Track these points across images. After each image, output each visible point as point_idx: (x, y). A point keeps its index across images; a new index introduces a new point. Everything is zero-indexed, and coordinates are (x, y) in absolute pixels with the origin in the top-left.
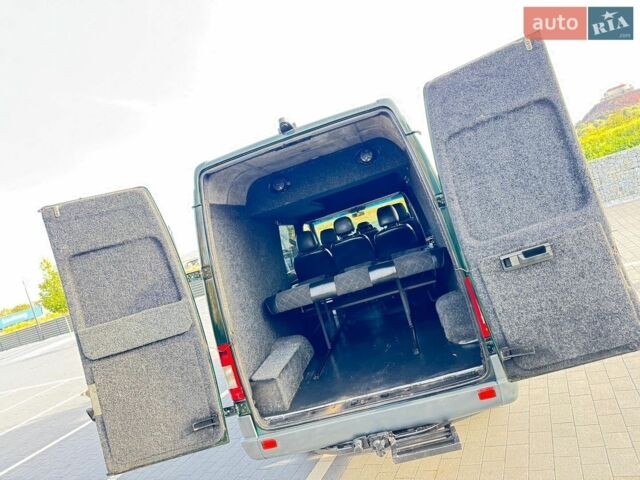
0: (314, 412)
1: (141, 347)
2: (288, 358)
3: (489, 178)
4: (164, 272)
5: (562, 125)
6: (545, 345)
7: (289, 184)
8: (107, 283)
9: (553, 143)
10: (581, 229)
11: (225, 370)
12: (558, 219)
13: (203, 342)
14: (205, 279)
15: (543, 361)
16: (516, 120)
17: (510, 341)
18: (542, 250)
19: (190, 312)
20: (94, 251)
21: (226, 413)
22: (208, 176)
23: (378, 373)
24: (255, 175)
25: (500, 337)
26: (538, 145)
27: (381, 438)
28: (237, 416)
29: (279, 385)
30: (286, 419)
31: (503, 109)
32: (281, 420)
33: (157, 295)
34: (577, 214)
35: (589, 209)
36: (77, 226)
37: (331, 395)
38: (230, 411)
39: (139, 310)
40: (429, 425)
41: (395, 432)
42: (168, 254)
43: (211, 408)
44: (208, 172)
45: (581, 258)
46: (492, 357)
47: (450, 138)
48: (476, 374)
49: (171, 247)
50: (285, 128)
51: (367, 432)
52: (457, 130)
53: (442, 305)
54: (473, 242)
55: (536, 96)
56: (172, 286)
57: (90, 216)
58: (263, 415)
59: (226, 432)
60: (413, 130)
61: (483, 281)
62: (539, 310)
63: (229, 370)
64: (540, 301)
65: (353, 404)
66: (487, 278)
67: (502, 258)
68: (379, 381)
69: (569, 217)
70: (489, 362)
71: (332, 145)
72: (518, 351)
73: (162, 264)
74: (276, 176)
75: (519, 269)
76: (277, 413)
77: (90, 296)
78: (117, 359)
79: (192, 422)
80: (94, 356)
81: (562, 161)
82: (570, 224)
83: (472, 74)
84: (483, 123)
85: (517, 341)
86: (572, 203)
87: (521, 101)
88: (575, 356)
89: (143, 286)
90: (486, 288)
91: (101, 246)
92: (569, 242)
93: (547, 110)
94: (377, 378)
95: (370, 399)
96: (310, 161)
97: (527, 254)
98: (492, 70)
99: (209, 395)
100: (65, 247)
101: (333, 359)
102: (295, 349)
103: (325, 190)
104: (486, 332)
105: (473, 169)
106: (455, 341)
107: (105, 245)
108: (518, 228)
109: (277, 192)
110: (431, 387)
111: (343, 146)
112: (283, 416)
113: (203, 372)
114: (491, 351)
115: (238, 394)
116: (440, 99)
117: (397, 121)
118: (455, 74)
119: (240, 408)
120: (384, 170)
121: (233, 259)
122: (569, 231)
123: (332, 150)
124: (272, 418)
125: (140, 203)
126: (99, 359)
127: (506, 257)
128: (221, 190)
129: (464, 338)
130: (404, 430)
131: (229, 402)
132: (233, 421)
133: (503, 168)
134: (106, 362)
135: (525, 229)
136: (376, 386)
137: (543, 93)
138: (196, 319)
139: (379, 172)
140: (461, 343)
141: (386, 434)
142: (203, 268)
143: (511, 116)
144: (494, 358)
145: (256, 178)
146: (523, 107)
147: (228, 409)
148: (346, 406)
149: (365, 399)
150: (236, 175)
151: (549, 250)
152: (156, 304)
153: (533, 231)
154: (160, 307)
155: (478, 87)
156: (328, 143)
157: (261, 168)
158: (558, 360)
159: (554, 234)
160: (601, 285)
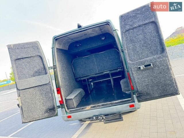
0: (82, 109)
1: (34, 87)
2: (77, 94)
3: (136, 44)
4: (42, 66)
5: (158, 29)
6: (149, 92)
7: (80, 45)
8: (25, 68)
9: (155, 34)
10: (161, 59)
11: (58, 95)
12: (155, 57)
13: (52, 87)
14: (54, 69)
15: (148, 97)
17: (139, 91)
18: (150, 65)
19: (49, 78)
20: (22, 58)
21: (57, 107)
22: (56, 40)
23: (102, 99)
24: (71, 41)
25: (136, 89)
26: (151, 35)
27: (101, 117)
28: (61, 109)
29: (74, 101)
31: (142, 24)
33: (40, 72)
34: (160, 55)
35: (164, 54)
36: (17, 51)
37: (88, 104)
38: (59, 107)
39: (34, 76)
40: (115, 114)
41: (105, 115)
42: (44, 61)
43: (54, 105)
44: (56, 38)
45: (161, 68)
46: (134, 95)
47: (126, 31)
48: (129, 100)
49: (44, 59)
50: (79, 26)
51: (97, 115)
52: (128, 29)
53: (122, 82)
54: (131, 62)
55: (151, 20)
56: (44, 70)
57: (22, 48)
58: (68, 109)
59: (57, 113)
60: (116, 29)
61: (132, 73)
62: (148, 82)
63: (59, 95)
64: (148, 80)
65: (94, 107)
66: (134, 73)
67: (138, 67)
69: (158, 56)
70: (133, 97)
71: (93, 34)
72: (141, 94)
73: (42, 64)
74: (77, 42)
75: (143, 70)
76: (72, 109)
77: (20, 71)
78: (27, 90)
79: (48, 109)
80: (20, 89)
81: (157, 40)
82: (158, 58)
83: (133, 13)
84: (135, 27)
85: (141, 91)
86: (159, 52)
87: (147, 22)
88: (157, 96)
89: (36, 69)
90: (133, 75)
91: (24, 57)
92: (158, 63)
93: (154, 25)
94: (102, 100)
95: (99, 105)
96: (87, 38)
97: (145, 66)
98: (139, 12)
99: (53, 102)
100: (14, 57)
101: (90, 96)
102: (79, 92)
103: (91, 47)
104: (133, 88)
105: (132, 41)
106: (124, 92)
107: (25, 57)
108: (143, 59)
109: (77, 47)
110: (116, 103)
111: (96, 34)
112: (74, 109)
113: (52, 95)
114: (134, 94)
115: (61, 102)
116: (124, 20)
117: (111, 26)
118: (128, 13)
119: (62, 106)
120: (108, 42)
121: (63, 65)
122: (158, 60)
123: (93, 35)
124: (71, 110)
125: (36, 45)
126: (22, 90)
127: (139, 67)
128: (60, 44)
129: (127, 91)
130: (108, 115)
131: (58, 104)
132: (59, 110)
133: (140, 41)
134: (24, 91)
135: (145, 59)
136: (101, 103)
137: (153, 20)
138: (51, 80)
139: (107, 43)
141: (102, 116)
142: (53, 66)
143: (144, 26)
144: (134, 96)
145: (71, 42)
146: (147, 24)
147: (58, 106)
148: (92, 107)
149: (97, 106)
150: (65, 40)
151: (152, 65)
152: (39, 75)
153: (148, 59)
154: (40, 76)
155: (135, 17)
156: (92, 33)
157: (72, 39)
158: (152, 97)
159: (153, 60)
160: (166, 76)
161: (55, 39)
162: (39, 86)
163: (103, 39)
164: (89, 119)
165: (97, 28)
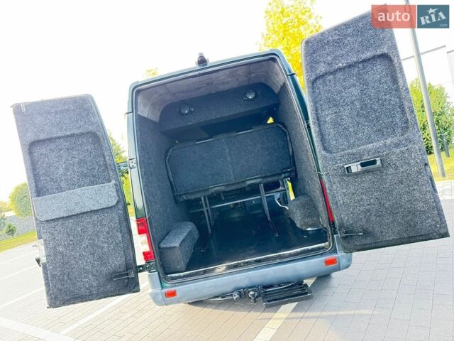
0: (205, 272)
2: (185, 234)
3: (342, 110)
4: (100, 160)
6: (370, 229)
7: (192, 110)
9: (389, 86)
10: (404, 149)
11: (141, 237)
12: (388, 141)
14: (131, 169)
15: (369, 240)
16: (364, 69)
17: (346, 224)
18: (374, 162)
19: (117, 191)
21: (139, 270)
22: (139, 92)
23: (250, 248)
24: (169, 100)
25: (340, 222)
27: (255, 291)
28: (147, 273)
29: (180, 252)
30: (184, 276)
31: (355, 60)
32: (180, 277)
33: (94, 176)
34: (402, 138)
37: (220, 261)
39: (80, 186)
40: (288, 283)
41: (264, 287)
43: (128, 264)
44: (139, 88)
45: (402, 170)
46: (335, 236)
47: (316, 79)
48: (323, 248)
51: (244, 286)
52: (321, 73)
55: (379, 52)
56: (105, 171)
58: (166, 273)
60: (293, 72)
61: (330, 182)
62: (368, 205)
63: (144, 237)
64: (370, 199)
65: (235, 266)
66: (334, 180)
67: (345, 166)
68: (252, 252)
69: (396, 140)
70: (333, 239)
71: (228, 83)
72: (352, 232)
74: (184, 103)
75: (357, 174)
76: (177, 272)
79: (113, 274)
81: (394, 100)
82: (397, 145)
83: (335, 34)
84: (340, 69)
85: (351, 225)
86: (399, 130)
87: (368, 54)
88: (391, 238)
90: (332, 187)
92: (394, 158)
93: (386, 62)
94: (250, 250)
95: (247, 262)
96: (210, 94)
97: (362, 165)
98: (350, 31)
102: (188, 230)
103: (219, 116)
105: (333, 103)
106: (304, 228)
108: (359, 146)
109: (183, 115)
110: (291, 255)
111: (235, 85)
112: (182, 274)
114: (334, 232)
115: (149, 256)
116: (311, 51)
119: (151, 266)
120: (261, 106)
122: (394, 150)
123: (227, 87)
124: (173, 275)
125: (85, 106)
126: (47, 221)
127: (349, 165)
129: (310, 226)
130: (270, 286)
131: (141, 261)
133: (352, 102)
135: (364, 147)
136: (251, 256)
137: (385, 50)
140: (309, 229)
142: (130, 159)
143: (360, 66)
145: (168, 102)
146: (369, 60)
147: (141, 266)
148: (229, 268)
149: (244, 263)
150: (157, 96)
151: (378, 163)
152: (92, 183)
153: (369, 148)
154: (95, 186)
155: (338, 43)
156: (226, 80)
157: (174, 94)
158: (379, 240)
159: (384, 151)
160: (414, 190)
161: (136, 90)
162: (91, 211)
163: (250, 97)
164: (222, 297)
165: (244, 67)
